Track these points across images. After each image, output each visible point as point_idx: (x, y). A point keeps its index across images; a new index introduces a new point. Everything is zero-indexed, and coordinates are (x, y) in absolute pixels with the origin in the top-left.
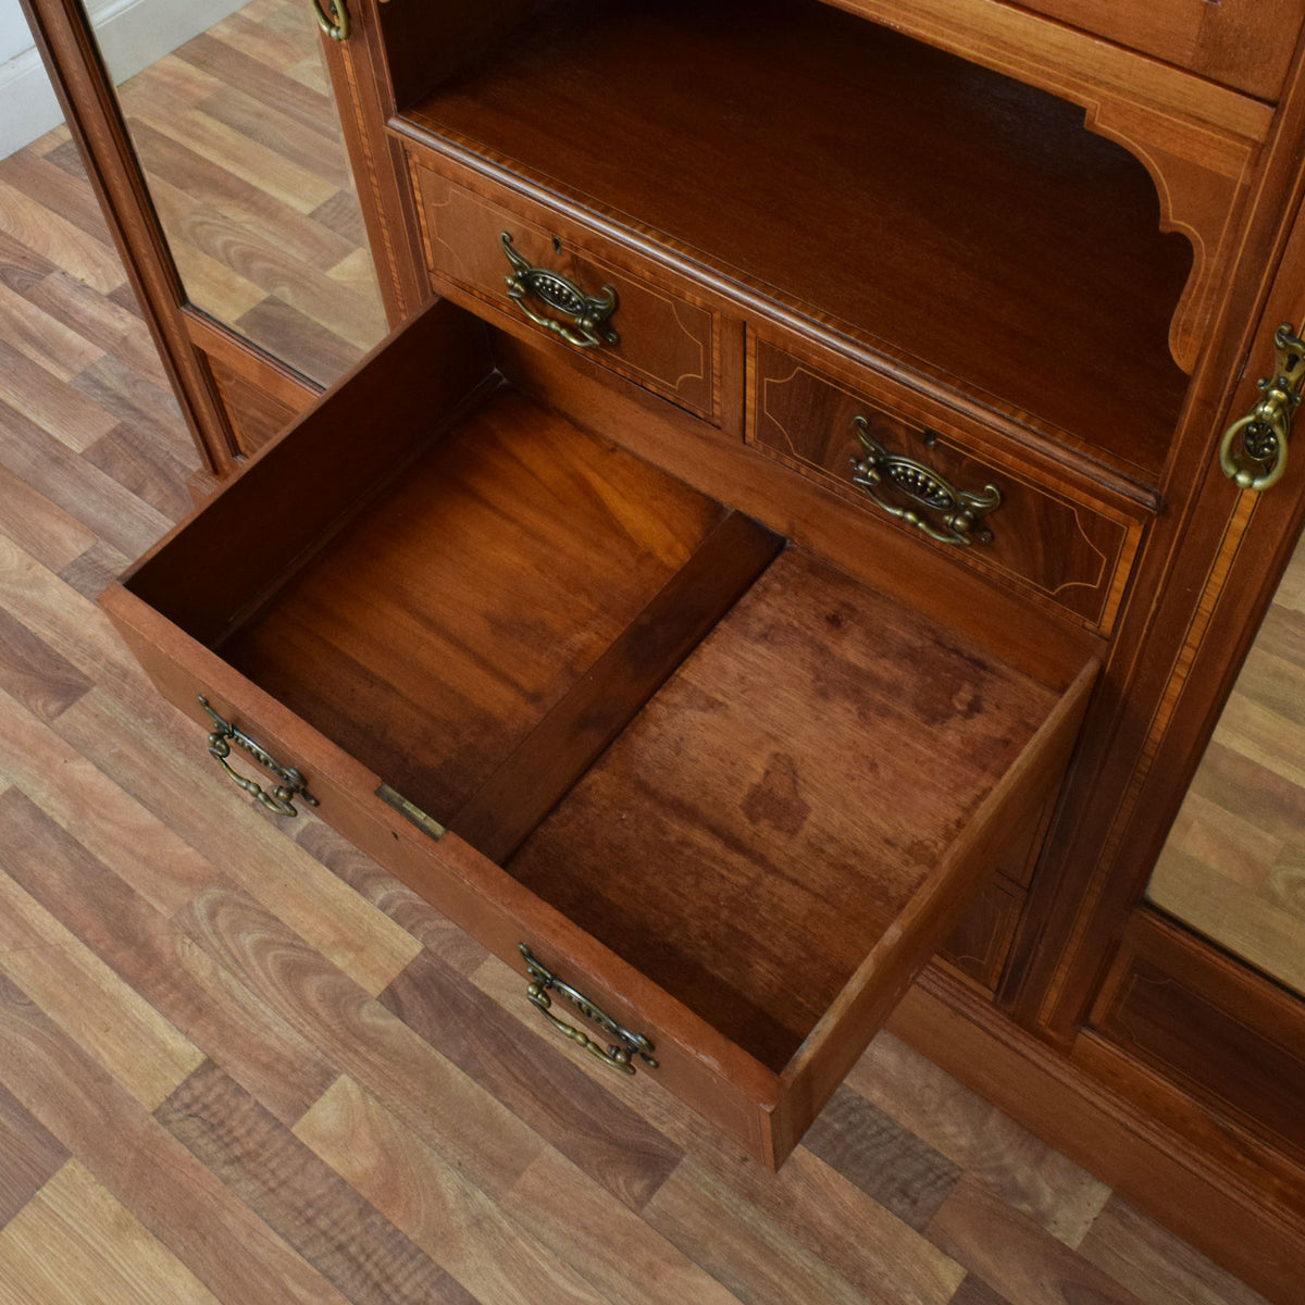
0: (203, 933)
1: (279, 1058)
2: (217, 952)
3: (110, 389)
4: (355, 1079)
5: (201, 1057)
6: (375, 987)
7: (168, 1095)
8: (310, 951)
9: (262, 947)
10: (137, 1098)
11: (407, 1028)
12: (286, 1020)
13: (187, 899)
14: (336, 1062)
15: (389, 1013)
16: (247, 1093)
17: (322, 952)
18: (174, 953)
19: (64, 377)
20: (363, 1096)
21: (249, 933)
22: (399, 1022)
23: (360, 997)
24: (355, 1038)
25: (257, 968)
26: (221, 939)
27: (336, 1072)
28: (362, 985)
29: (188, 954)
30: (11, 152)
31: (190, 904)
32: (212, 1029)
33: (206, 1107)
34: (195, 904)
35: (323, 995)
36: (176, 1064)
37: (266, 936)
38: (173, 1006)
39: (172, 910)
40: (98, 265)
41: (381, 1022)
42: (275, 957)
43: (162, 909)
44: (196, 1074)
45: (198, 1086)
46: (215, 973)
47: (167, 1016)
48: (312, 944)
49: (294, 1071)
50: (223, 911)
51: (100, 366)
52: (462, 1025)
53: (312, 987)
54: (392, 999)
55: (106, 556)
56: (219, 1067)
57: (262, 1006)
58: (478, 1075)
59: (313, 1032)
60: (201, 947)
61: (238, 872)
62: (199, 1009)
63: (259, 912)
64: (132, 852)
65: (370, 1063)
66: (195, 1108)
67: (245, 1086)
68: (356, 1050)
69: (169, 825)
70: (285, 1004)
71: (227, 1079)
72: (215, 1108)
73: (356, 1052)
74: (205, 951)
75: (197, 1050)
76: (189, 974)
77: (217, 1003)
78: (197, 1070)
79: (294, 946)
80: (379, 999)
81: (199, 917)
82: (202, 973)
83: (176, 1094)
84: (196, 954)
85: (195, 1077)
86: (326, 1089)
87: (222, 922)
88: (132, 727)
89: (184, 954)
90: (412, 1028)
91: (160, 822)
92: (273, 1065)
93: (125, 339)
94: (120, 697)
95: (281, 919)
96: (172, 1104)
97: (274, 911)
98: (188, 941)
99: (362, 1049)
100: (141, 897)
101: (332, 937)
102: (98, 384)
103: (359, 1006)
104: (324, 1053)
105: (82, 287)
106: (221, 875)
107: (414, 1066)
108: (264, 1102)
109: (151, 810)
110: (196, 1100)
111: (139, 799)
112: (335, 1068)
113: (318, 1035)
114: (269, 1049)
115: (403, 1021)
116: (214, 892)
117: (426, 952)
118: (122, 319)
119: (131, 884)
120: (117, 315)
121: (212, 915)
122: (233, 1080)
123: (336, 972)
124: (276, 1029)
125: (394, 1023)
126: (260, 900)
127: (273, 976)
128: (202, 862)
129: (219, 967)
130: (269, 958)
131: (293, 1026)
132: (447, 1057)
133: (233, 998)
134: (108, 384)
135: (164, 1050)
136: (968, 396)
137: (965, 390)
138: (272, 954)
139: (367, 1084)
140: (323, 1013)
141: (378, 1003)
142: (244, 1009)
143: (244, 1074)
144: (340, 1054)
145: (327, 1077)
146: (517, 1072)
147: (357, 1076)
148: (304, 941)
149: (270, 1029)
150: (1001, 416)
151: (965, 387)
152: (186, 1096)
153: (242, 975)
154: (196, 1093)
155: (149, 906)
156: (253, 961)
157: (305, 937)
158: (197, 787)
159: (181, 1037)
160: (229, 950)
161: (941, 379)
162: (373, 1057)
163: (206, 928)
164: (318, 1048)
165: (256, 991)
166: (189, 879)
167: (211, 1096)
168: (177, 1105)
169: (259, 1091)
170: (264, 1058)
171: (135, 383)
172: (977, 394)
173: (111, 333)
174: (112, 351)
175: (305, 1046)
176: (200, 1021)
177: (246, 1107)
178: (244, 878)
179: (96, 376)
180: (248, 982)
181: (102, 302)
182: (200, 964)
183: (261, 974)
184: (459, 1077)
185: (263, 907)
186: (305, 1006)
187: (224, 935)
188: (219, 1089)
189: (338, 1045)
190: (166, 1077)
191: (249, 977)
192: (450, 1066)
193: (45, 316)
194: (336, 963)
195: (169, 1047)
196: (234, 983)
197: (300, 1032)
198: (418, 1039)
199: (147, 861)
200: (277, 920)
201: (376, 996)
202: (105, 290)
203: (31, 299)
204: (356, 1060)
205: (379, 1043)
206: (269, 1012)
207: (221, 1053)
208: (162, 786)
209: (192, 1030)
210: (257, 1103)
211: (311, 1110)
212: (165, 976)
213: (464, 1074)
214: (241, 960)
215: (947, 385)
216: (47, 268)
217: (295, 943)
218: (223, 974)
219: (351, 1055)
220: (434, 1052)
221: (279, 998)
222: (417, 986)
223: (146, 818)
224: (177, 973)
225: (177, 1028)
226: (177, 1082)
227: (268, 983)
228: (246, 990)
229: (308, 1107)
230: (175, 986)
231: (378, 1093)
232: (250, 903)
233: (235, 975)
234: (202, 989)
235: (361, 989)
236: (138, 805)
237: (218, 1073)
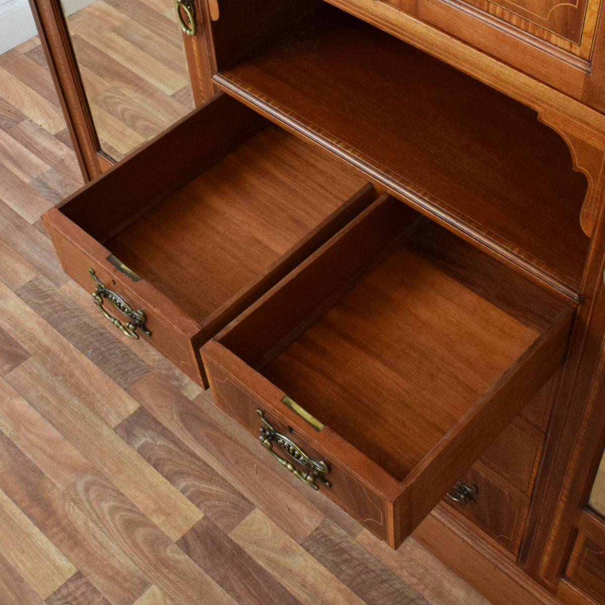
0: (81, 500)
1: (118, 573)
2: (89, 512)
3: (52, 189)
4: (160, 588)
5: (74, 570)
6: (175, 536)
7: (54, 591)
8: (141, 514)
9: (113, 510)
10: (37, 592)
11: (191, 561)
12: (124, 552)
13: (73, 480)
14: (150, 578)
15: (183, 552)
16: (99, 593)
17: (147, 515)
18: (64, 510)
19: (27, 180)
20: (164, 598)
21: (107, 502)
22: (187, 557)
23: (166, 541)
24: (162, 564)
25: (110, 522)
26: (91, 504)
27: (149, 583)
28: (168, 535)
29: (71, 512)
30: (6, 50)
31: (75, 484)
32: (82, 555)
33: (75, 599)
34: (78, 484)
35: (146, 539)
36: (61, 574)
37: (117, 504)
38: (61, 541)
39: (65, 486)
40: (50, 117)
41: (176, 556)
42: (121, 516)
43: (59, 485)
44: (70, 580)
45: (72, 586)
46: (86, 523)
47: (56, 545)
48: (142, 510)
49: (126, 581)
50: (93, 488)
51: (47, 175)
52: (223, 561)
53: (140, 534)
54: (184, 544)
55: (42, 283)
56: (84, 577)
57: (111, 543)
58: (230, 590)
59: (139, 560)
60: (79, 508)
61: (103, 467)
62: (75, 543)
63: (114, 490)
64: (45, 452)
65: (170, 580)
66: (70, 598)
67: (98, 588)
68: (162, 572)
69: (66, 438)
70: (123, 543)
71: (88, 584)
72: (81, 599)
73: (162, 573)
74: (81, 510)
75: (73, 566)
76: (71, 523)
77: (85, 540)
78: (72, 577)
79: (132, 511)
80: (177, 543)
81: (79, 491)
82: (79, 523)
83: (59, 590)
84: (77, 511)
85: (70, 581)
86: (144, 592)
87: (92, 495)
88: (50, 381)
89: (69, 511)
90: (194, 561)
91: (62, 436)
92: (114, 577)
93: (62, 160)
94: (44, 363)
95: (126, 495)
96: (56, 596)
97: (123, 491)
98: (72, 504)
99: (165, 571)
100: (47, 478)
101: (153, 507)
102: (45, 185)
103: (166, 546)
104: (143, 572)
105: (41, 130)
106: (94, 468)
107: (194, 582)
108: (107, 597)
109: (57, 429)
110: (70, 594)
111: (51, 423)
112: (150, 581)
113: (141, 562)
114: (113, 568)
115: (189, 556)
116: (89, 478)
117: (205, 518)
118: (61, 149)
119: (42, 470)
120: (59, 147)
121: (87, 491)
122: (91, 585)
123: (155, 527)
124: (118, 557)
125: (184, 557)
126: (115, 484)
127: (119, 527)
128: (84, 461)
129: (89, 520)
130: (117, 517)
131: (127, 555)
132: (212, 578)
133: (95, 538)
134: (52, 186)
135: (55, 565)
136: (491, 238)
137: (490, 235)
138: (120, 513)
139: (166, 591)
140: (145, 549)
141: (177, 546)
142: (101, 545)
143: (98, 581)
144: (153, 573)
145: (145, 585)
146: (251, 590)
147: (162, 586)
148: (137, 508)
149: (115, 557)
150: (507, 250)
151: (489, 233)
152: (64, 592)
153: (101, 525)
154: (70, 590)
155: (52, 483)
156: (108, 518)
157: (137, 505)
158: (84, 417)
159: (64, 559)
160: (95, 511)
161: (478, 229)
162: (171, 576)
163: (83, 497)
164: (141, 569)
165: (109, 535)
166: (76, 469)
167: (79, 593)
168: (59, 596)
169: (105, 592)
170: (110, 573)
171: (66, 186)
172: (496, 237)
173: (55, 157)
174: (55, 167)
175: (133, 567)
176: (77, 550)
177: (97, 600)
178: (106, 470)
179: (45, 180)
180: (104, 530)
181: (51, 139)
182: (78, 517)
183: (112, 525)
184: (219, 590)
185: (116, 487)
186: (134, 544)
187: (93, 502)
188: (84, 589)
189: (152, 568)
190: (54, 580)
191: (105, 526)
192: (214, 583)
193: (19, 145)
194: (154, 522)
195: (57, 564)
196: (96, 529)
197: (131, 559)
198: (197, 567)
199: (52, 457)
200: (124, 495)
201: (175, 541)
202: (53, 132)
203: (12, 135)
204: (162, 577)
205: (175, 568)
206: (115, 547)
207: (86, 569)
208: (65, 416)
209: (70, 555)
210: (104, 598)
211: (134, 604)
212: (58, 523)
213: (221, 588)
214: (101, 517)
215: (481, 232)
216: (21, 117)
217: (133, 509)
218: (91, 524)
219: (159, 574)
220: (205, 574)
221: (121, 539)
222: (198, 537)
223: (54, 433)
224: (64, 522)
225: (62, 552)
226: (60, 584)
227: (115, 531)
228: (103, 534)
229: (133, 602)
230: (63, 529)
231: (172, 597)
232: (108, 485)
233: (97, 525)
234: (78, 532)
235: (167, 537)
236: (50, 425)
237: (83, 580)
